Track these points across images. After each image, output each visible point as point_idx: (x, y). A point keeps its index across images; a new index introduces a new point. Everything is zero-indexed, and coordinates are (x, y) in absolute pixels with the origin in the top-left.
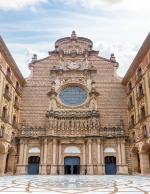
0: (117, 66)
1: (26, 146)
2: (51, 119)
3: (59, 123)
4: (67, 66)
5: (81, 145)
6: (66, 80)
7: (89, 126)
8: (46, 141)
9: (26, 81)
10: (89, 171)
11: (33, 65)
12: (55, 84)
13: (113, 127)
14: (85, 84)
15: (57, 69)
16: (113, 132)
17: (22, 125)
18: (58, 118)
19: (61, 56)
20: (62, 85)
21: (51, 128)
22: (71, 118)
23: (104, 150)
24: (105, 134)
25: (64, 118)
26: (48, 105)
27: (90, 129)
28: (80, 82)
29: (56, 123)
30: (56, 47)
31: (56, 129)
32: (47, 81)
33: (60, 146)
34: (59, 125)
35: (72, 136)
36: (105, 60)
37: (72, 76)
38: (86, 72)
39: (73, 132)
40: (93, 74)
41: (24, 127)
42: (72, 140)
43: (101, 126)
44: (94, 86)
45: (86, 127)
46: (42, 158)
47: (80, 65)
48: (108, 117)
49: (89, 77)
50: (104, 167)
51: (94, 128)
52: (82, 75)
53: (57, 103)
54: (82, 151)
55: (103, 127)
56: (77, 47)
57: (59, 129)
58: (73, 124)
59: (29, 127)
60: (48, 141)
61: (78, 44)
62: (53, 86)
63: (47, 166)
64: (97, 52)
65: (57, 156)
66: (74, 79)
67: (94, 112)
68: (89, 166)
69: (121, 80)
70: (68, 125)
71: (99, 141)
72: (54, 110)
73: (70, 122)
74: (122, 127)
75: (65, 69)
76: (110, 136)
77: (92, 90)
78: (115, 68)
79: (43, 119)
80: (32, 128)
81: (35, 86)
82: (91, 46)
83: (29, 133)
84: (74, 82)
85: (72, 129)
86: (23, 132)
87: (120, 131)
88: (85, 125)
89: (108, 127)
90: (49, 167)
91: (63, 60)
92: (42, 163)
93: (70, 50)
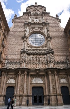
0: (60, 21)
1: (6, 77)
2: (24, 55)
3: (29, 58)
4: (33, 21)
5: (43, 76)
6: (32, 29)
7: (48, 60)
8: (20, 72)
9: (10, 29)
10: (51, 101)
11: (14, 20)
12: (26, 31)
13: (62, 61)
14: (43, 32)
15: (27, 22)
16: (63, 65)
17: (5, 60)
18: (28, 54)
19: (30, 15)
20: (30, 32)
21: (24, 62)
22: (36, 54)
23: (59, 80)
24: (58, 67)
25: (32, 54)
26: (22, 46)
27: (48, 62)
28: (40, 31)
29: (27, 58)
30: (27, 10)
31: (26, 62)
32: (22, 30)
33: (29, 77)
34: (29, 60)
35: (37, 68)
36: (53, 17)
37: (36, 27)
38: (44, 24)
39: (38, 65)
40: (47, 26)
41: (6, 61)
42: (38, 72)
43: (55, 61)
44: (48, 33)
45: (46, 61)
46: (16, 88)
47: (40, 20)
48: (59, 54)
49: (46, 28)
50: (62, 97)
51: (51, 62)
52: (42, 26)
53: (28, 44)
54: (44, 81)
55: (56, 61)
56: (38, 10)
57: (29, 63)
58: (37, 59)
59: (10, 61)
60: (21, 72)
61: (39, 9)
62: (25, 33)
63: (20, 96)
64: (49, 13)
65: (27, 86)
66: (37, 29)
67: (50, 50)
68: (51, 96)
69: (64, 29)
70: (35, 59)
71: (56, 72)
72: (26, 48)
73: (36, 58)
74: (68, 61)
75: (32, 23)
76: (62, 68)
77: (48, 35)
78: (59, 22)
79: (19, 55)
80: (11, 62)
81: (14, 33)
82: (45, 10)
83: (9, 66)
84: (37, 30)
85: (37, 63)
86: (6, 64)
87: (67, 64)
88: (45, 59)
89: (59, 61)
90: (21, 97)
91: (31, 18)
92: (16, 93)
93: (34, 12)
